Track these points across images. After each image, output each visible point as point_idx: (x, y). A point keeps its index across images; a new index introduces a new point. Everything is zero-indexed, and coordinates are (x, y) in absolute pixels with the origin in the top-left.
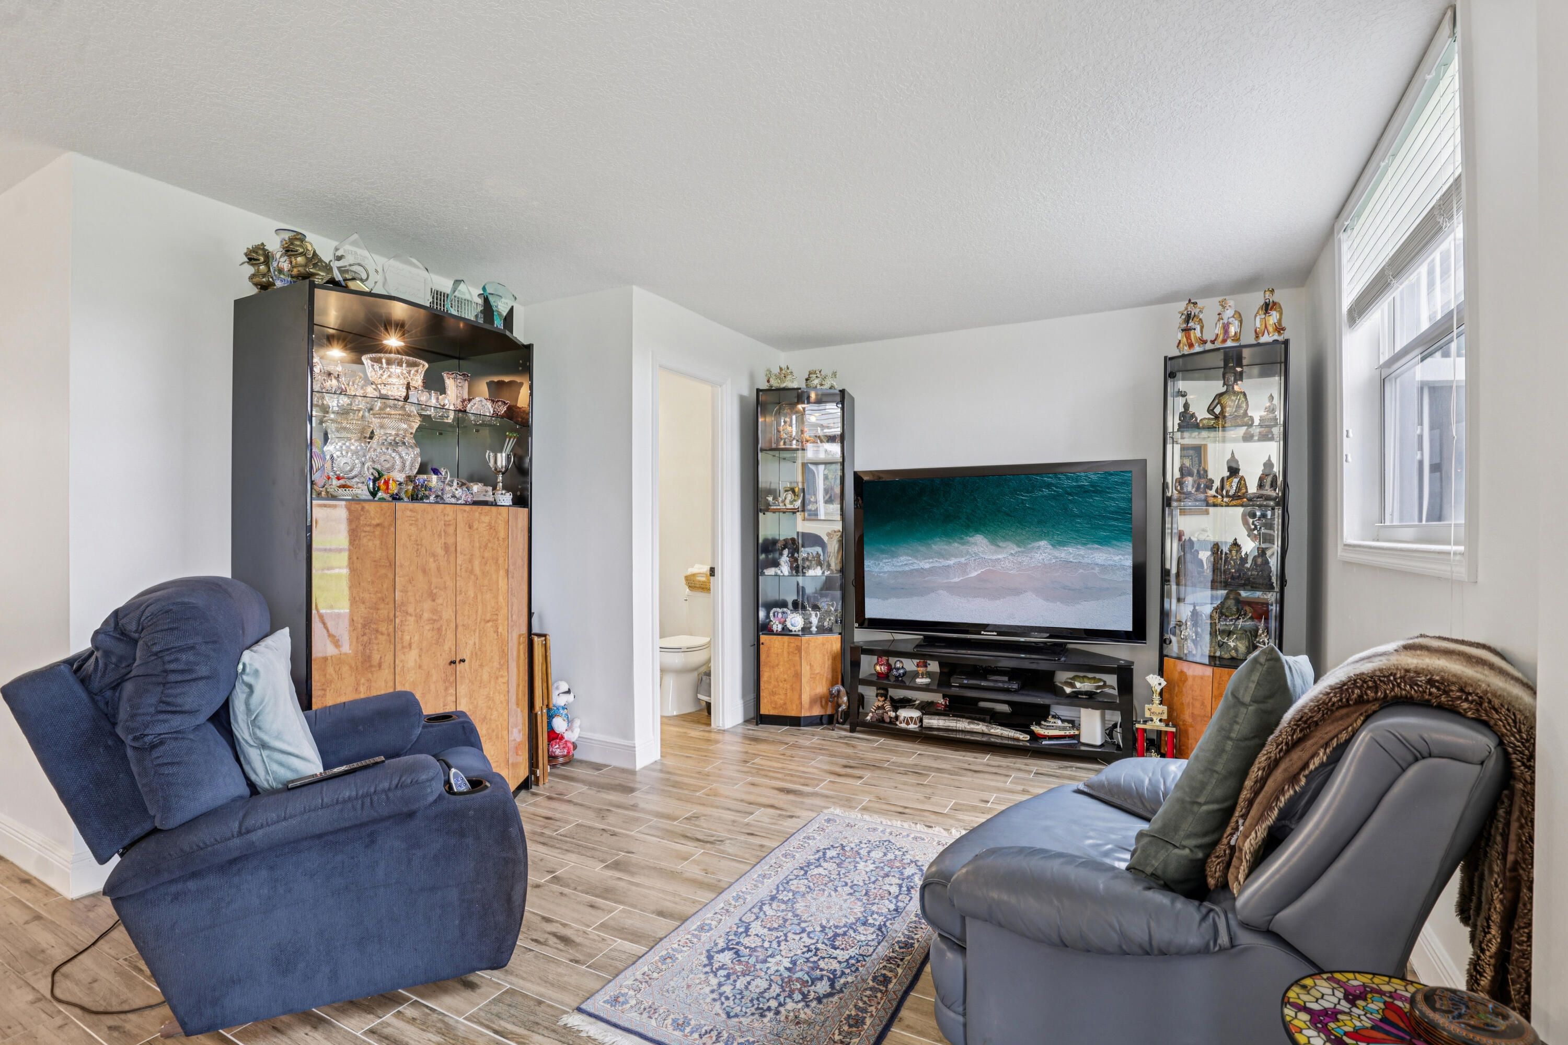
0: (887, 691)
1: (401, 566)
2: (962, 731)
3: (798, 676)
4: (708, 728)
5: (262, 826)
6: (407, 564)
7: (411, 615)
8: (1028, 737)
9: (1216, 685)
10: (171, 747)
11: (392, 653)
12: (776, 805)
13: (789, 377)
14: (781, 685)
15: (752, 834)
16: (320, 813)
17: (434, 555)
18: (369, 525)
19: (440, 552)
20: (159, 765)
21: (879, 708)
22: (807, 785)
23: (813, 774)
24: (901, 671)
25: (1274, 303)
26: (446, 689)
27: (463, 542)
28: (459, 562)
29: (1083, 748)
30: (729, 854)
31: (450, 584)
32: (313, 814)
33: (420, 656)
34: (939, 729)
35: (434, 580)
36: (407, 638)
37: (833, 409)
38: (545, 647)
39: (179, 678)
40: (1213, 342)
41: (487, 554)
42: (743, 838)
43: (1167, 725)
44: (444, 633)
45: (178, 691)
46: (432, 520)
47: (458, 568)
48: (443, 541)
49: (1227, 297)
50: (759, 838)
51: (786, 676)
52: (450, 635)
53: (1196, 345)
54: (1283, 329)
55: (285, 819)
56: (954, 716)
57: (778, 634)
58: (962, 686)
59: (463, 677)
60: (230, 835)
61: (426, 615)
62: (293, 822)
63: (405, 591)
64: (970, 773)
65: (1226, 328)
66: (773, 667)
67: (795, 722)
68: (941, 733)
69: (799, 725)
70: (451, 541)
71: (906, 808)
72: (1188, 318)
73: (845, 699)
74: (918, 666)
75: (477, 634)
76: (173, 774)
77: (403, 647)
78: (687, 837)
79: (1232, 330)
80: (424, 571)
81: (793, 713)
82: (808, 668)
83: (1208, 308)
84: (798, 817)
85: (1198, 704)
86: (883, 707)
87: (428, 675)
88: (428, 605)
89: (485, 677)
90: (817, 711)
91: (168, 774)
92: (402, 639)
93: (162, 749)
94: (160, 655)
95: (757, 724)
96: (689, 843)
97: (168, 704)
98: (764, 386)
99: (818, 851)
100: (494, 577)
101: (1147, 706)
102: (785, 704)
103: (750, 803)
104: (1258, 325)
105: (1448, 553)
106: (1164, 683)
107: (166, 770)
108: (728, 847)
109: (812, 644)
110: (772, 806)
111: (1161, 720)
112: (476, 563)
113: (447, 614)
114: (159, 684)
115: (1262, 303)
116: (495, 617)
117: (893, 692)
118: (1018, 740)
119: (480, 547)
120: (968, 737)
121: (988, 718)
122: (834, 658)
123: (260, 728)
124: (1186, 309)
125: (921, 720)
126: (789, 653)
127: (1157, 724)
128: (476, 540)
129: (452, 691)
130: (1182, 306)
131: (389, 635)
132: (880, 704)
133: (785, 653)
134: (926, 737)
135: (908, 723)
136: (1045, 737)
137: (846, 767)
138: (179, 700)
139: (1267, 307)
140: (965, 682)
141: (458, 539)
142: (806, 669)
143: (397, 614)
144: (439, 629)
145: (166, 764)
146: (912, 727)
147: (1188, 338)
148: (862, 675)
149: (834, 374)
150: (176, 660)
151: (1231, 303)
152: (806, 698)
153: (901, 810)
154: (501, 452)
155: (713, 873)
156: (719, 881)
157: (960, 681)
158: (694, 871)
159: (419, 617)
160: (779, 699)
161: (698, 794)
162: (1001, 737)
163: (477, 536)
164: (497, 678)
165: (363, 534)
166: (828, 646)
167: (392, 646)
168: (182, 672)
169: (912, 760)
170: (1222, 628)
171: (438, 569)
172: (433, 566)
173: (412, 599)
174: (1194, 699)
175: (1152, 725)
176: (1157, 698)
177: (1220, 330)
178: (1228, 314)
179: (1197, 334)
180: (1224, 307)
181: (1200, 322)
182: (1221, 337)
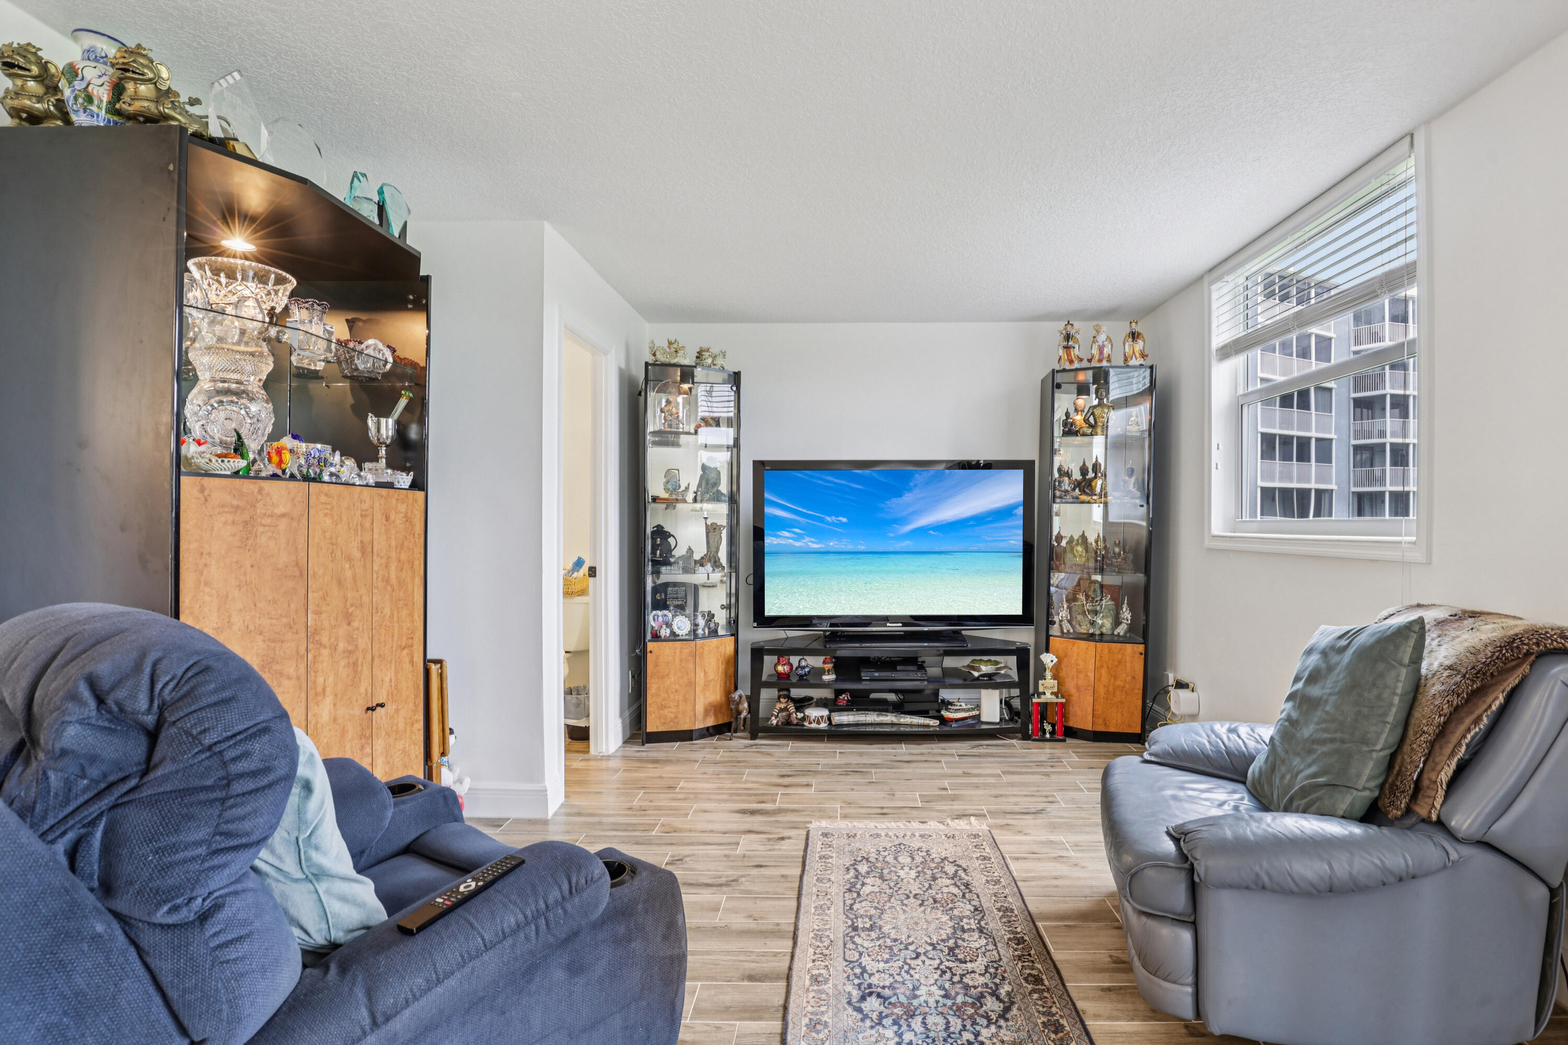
0: (789, 691)
1: (314, 574)
2: (871, 724)
3: (692, 684)
4: (586, 756)
5: (407, 1003)
6: (321, 572)
7: (325, 647)
8: (937, 722)
9: (1098, 658)
10: (234, 909)
11: (303, 705)
12: (752, 829)
13: (681, 353)
14: (672, 696)
15: (761, 866)
16: (486, 957)
17: (350, 559)
18: (271, 516)
19: (357, 554)
20: (220, 947)
21: (781, 710)
22: (763, 802)
23: (757, 789)
24: (807, 670)
25: (1139, 334)
26: (362, 748)
27: (380, 543)
28: (375, 568)
29: (984, 727)
30: (756, 893)
31: (366, 599)
32: (477, 963)
33: (335, 705)
34: (848, 725)
35: (350, 595)
36: (321, 680)
37: (725, 391)
38: (441, 676)
39: (250, 785)
40: (1090, 361)
41: (403, 557)
42: (755, 872)
43: (1057, 697)
44: (359, 669)
45: (248, 808)
46: (348, 508)
47: (375, 576)
48: (359, 538)
49: (1100, 323)
50: (772, 869)
51: (677, 686)
52: (366, 672)
53: (1076, 362)
54: (1147, 356)
55: (439, 982)
56: (858, 710)
57: (666, 640)
58: (872, 680)
59: (379, 728)
60: (359, 1032)
61: (342, 645)
62: (452, 982)
63: (318, 613)
64: (905, 765)
65: (1101, 350)
66: (662, 678)
67: (685, 736)
68: (851, 729)
69: (691, 739)
70: (367, 539)
71: (882, 808)
72: (1068, 337)
73: (746, 705)
74: (824, 662)
75: (393, 668)
76: (242, 959)
77: (316, 694)
78: (691, 884)
79: (1106, 351)
80: (339, 583)
81: (685, 726)
82: (702, 674)
83: (1083, 330)
84: (789, 838)
85: (1082, 676)
86: (786, 709)
87: (344, 732)
88: (343, 630)
89: (401, 726)
90: (710, 722)
91: (235, 960)
92: (315, 682)
93: (222, 916)
94: (217, 749)
95: (643, 745)
96: (700, 891)
97: (228, 835)
98: (650, 359)
99: (848, 869)
100: (410, 587)
101: (1040, 682)
102: (676, 718)
103: (725, 833)
104: (1127, 350)
105: (1400, 542)
106: (1055, 660)
107: (232, 953)
108: (746, 885)
109: (706, 648)
110: (750, 832)
111: (1052, 693)
112: (393, 568)
113: (363, 642)
114: (212, 802)
115: (1128, 331)
116: (410, 642)
117: (796, 693)
118: (928, 726)
119: (397, 546)
120: (878, 729)
121: (891, 708)
122: (728, 662)
123: (317, 848)
124: (1065, 329)
125: (829, 719)
126: (681, 660)
127: (1048, 697)
128: (393, 537)
129: (368, 750)
130: (1061, 325)
131: (298, 678)
132: (783, 706)
133: (677, 660)
134: (837, 735)
135: (818, 723)
136: (952, 720)
137: (783, 776)
138: (247, 825)
139: (1134, 336)
140: (876, 674)
141: (376, 536)
142: (700, 676)
143: (310, 646)
144: (355, 664)
145: (231, 942)
146: (823, 726)
147: (1069, 355)
148: (764, 678)
149: (724, 354)
150: (246, 755)
151: (1104, 329)
152: (700, 708)
153: (880, 811)
154: (387, 415)
155: (762, 918)
156: (778, 925)
157: (869, 674)
158: (739, 921)
159: (335, 648)
160: (668, 713)
161: (653, 833)
162: (911, 725)
163: (393, 532)
164: (413, 724)
165: (261, 529)
166: (722, 649)
167: (303, 695)
168: (254, 774)
169: (838, 760)
170: (1090, 608)
171: (354, 578)
172: (349, 574)
173: (326, 624)
174: (1078, 671)
175: (1043, 699)
176: (1048, 674)
177: (1095, 351)
178: (1102, 338)
179: (1076, 352)
180: (1098, 332)
181: (1077, 342)
182: (1097, 357)
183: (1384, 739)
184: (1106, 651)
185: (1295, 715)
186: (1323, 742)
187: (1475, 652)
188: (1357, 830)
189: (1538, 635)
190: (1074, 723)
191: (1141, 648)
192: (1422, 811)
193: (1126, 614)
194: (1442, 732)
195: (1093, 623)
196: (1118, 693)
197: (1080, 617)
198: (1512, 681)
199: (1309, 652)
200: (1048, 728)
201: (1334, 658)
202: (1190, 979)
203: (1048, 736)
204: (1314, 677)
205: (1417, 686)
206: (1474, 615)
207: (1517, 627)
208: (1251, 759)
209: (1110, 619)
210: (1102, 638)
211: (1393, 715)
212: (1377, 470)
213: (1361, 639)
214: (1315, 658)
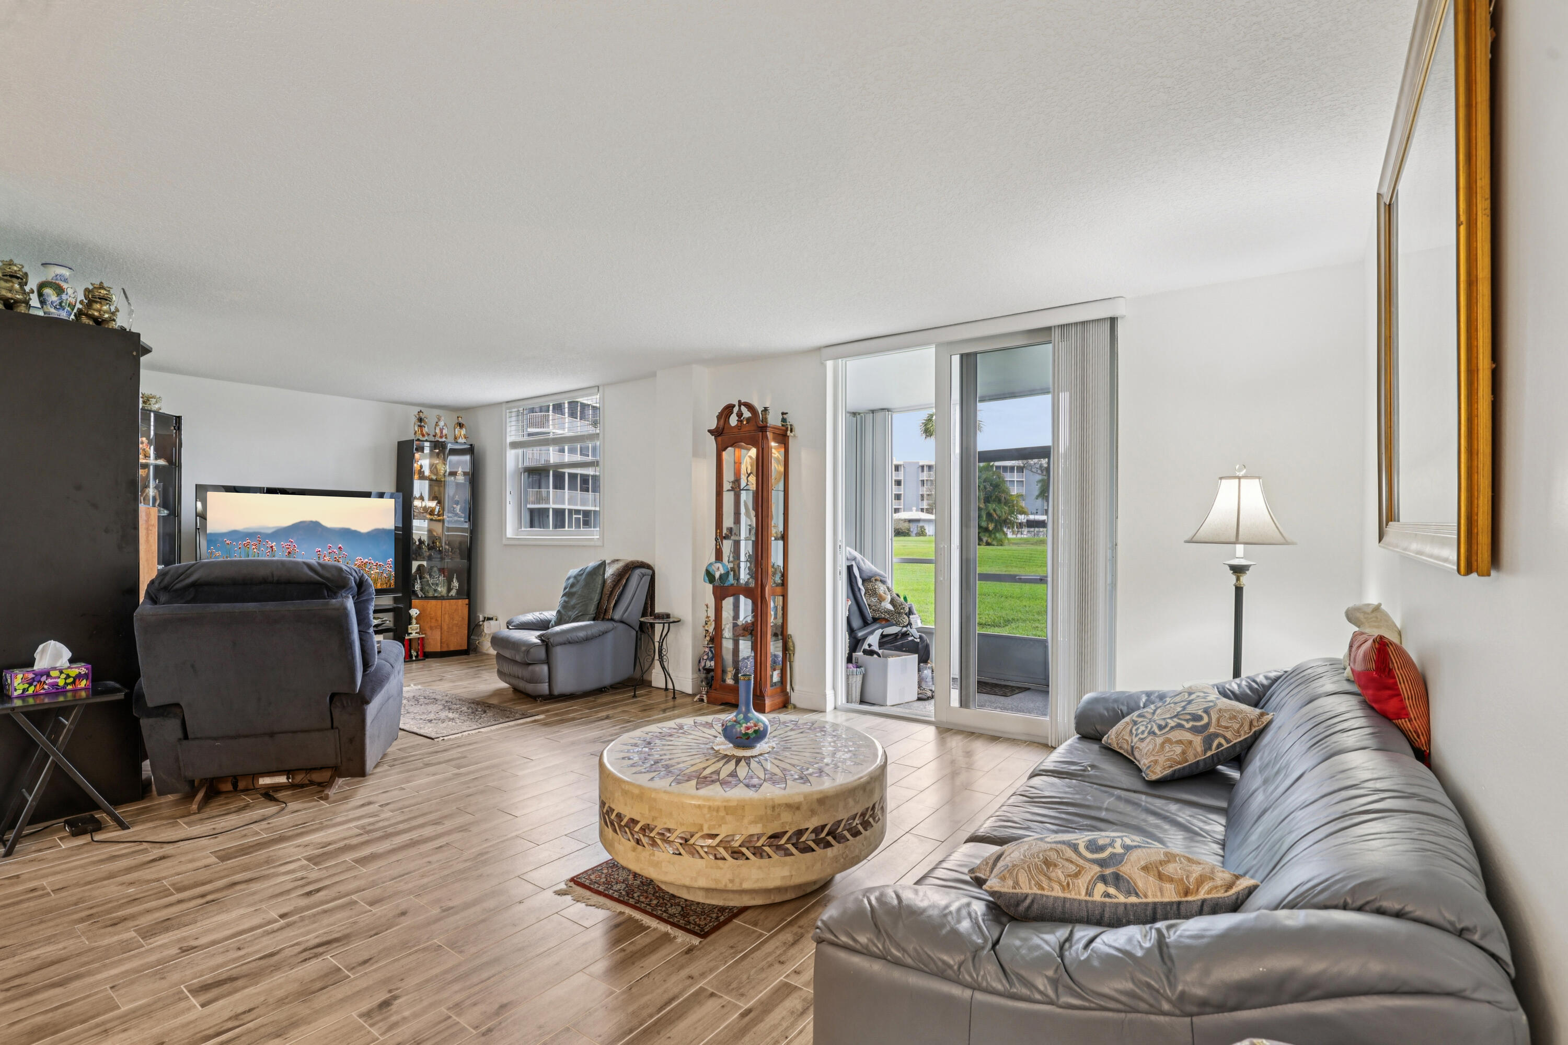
9: (442, 609)
25: (463, 424)
40: (434, 436)
43: (420, 634)
49: (439, 414)
53: (426, 436)
54: (467, 437)
65: (441, 430)
72: (420, 420)
79: (445, 432)
83: (429, 416)
85: (433, 621)
101: (410, 626)
104: (456, 432)
105: (594, 538)
106: (418, 612)
111: (418, 632)
124: (418, 414)
127: (414, 635)
139: (460, 425)
147: (422, 431)
151: (442, 418)
170: (433, 582)
174: (431, 618)
175: (411, 636)
176: (414, 621)
177: (438, 431)
178: (442, 424)
179: (426, 430)
180: (439, 420)
181: (426, 423)
182: (439, 435)
183: (596, 598)
184: (447, 605)
185: (567, 599)
186: (578, 604)
187: (618, 569)
188: (592, 622)
189: (632, 563)
190: (428, 649)
191: (467, 601)
192: (607, 617)
193: (455, 584)
194: (611, 593)
195: (435, 591)
196: (454, 628)
197: (427, 588)
198: (627, 576)
199: (569, 579)
200: (414, 654)
201: (579, 578)
202: (547, 681)
203: (414, 658)
204: (572, 586)
205: (604, 582)
206: (617, 560)
207: (627, 562)
208: (550, 621)
209: (446, 588)
210: (442, 598)
211: (599, 590)
212: (543, 490)
213: (588, 570)
214: (571, 581)
